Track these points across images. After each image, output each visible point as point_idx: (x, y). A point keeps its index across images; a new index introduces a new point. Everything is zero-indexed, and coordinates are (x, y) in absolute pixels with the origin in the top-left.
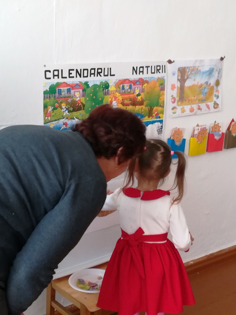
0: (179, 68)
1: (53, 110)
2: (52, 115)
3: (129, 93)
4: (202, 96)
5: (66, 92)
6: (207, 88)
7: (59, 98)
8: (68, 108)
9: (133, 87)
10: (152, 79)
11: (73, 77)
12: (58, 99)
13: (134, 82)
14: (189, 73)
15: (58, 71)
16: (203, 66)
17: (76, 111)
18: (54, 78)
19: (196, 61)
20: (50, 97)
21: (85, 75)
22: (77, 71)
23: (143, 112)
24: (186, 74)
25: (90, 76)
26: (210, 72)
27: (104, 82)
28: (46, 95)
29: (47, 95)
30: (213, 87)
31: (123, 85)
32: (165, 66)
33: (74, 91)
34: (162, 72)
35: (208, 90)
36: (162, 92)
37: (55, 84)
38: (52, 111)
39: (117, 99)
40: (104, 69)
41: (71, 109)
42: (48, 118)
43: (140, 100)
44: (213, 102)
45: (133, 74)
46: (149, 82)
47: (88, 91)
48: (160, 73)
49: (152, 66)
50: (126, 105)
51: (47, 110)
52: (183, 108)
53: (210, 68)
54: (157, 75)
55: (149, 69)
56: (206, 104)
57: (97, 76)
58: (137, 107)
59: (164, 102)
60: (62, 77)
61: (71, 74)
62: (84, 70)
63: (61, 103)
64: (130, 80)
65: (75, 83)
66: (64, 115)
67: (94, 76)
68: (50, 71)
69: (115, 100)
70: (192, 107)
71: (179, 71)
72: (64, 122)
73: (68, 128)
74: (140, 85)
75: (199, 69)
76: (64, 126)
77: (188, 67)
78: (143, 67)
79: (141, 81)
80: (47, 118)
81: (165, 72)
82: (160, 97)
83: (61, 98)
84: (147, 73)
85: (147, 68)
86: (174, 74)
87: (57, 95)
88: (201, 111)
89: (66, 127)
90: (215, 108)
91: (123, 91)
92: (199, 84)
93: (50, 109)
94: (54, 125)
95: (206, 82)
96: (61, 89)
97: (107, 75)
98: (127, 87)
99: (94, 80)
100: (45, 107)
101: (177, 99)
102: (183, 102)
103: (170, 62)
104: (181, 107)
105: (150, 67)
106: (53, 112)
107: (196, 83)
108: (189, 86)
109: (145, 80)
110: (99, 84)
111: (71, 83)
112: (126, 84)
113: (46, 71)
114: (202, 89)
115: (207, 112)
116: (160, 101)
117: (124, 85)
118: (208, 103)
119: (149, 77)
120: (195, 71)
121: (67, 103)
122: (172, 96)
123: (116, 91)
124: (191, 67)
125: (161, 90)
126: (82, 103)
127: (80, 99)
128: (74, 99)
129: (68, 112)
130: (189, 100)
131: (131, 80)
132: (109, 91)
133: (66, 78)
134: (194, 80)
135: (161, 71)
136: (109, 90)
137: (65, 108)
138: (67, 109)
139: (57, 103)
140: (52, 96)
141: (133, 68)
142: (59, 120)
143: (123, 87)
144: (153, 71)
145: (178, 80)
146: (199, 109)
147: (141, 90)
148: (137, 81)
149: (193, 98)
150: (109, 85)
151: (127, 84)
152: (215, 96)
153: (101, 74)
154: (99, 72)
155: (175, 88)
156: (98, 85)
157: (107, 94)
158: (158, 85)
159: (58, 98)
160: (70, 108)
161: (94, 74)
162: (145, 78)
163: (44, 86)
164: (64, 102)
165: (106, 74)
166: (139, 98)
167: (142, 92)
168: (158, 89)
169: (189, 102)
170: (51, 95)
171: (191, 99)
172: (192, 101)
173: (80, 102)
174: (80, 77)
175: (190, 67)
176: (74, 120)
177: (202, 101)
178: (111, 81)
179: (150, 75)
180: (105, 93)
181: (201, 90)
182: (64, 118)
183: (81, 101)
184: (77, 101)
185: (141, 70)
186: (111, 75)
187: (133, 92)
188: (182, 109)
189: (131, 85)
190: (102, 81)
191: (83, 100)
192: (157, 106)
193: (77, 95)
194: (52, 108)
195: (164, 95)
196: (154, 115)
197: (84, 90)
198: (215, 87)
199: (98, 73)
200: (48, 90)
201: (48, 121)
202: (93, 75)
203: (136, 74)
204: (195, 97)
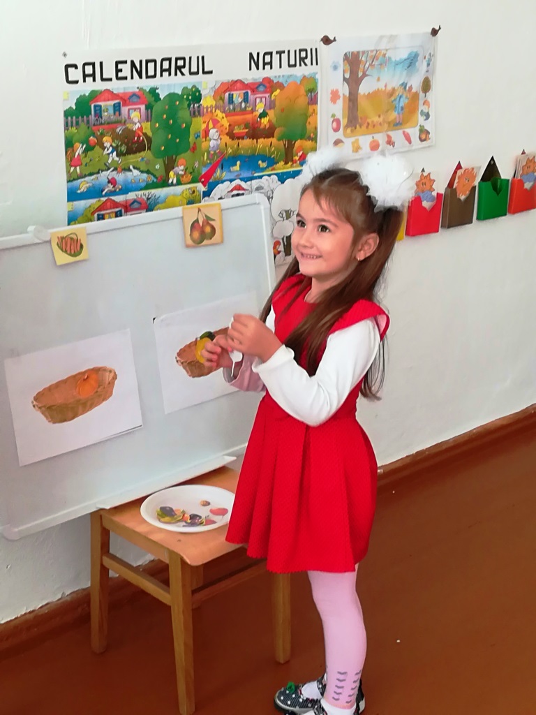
0: (346, 54)
1: (86, 151)
2: (84, 164)
3: (244, 112)
4: (393, 115)
5: (111, 111)
6: (404, 96)
7: (97, 125)
8: (117, 146)
9: (251, 97)
10: (290, 80)
11: (125, 78)
12: (94, 128)
13: (252, 87)
14: (367, 65)
15: (93, 64)
16: (395, 48)
17: (135, 152)
18: (84, 81)
19: (381, 37)
20: (77, 124)
21: (151, 73)
22: (133, 63)
23: (273, 153)
24: (361, 67)
25: (161, 75)
26: (412, 61)
27: (190, 87)
28: (69, 118)
29: (72, 118)
30: (416, 96)
31: (229, 95)
32: (316, 49)
33: (129, 110)
34: (312, 64)
35: (407, 101)
36: (311, 108)
37: (87, 94)
38: (83, 153)
39: (219, 125)
40: (190, 58)
41: (124, 148)
42: (75, 169)
43: (267, 127)
44: (418, 128)
45: (250, 69)
46: (285, 85)
47: (157, 107)
48: (306, 65)
49: (289, 51)
50: (238, 138)
51: (74, 152)
52: (357, 141)
53: (410, 54)
54: (300, 71)
55: (285, 56)
56: (404, 133)
57: (176, 74)
58: (260, 141)
59: (316, 128)
60: (102, 79)
61: (121, 70)
62: (147, 62)
63: (102, 135)
64: (244, 83)
65: (131, 90)
66: (110, 161)
67: (170, 74)
68: (76, 67)
69: (214, 127)
70: (375, 138)
71: (346, 61)
72: (110, 178)
73: (118, 190)
74: (265, 92)
75: (387, 56)
76: (111, 186)
77: (364, 52)
78: (271, 54)
79: (267, 85)
80: (72, 169)
81: (317, 64)
82: (309, 120)
83: (101, 124)
84: (280, 67)
85: (279, 55)
86: (335, 68)
87: (92, 117)
88: (394, 146)
89: (113, 189)
90: (421, 140)
91: (231, 107)
92: (389, 88)
93: (79, 150)
94: (88, 185)
95: (403, 84)
96: (100, 106)
97: (197, 73)
98: (238, 97)
99: (169, 85)
100: (69, 145)
101: (344, 122)
102: (356, 128)
103: (326, 41)
104: (353, 139)
105: (286, 52)
106: (86, 156)
107: (381, 86)
108: (366, 94)
109: (275, 81)
110: (180, 93)
111: (121, 91)
112: (236, 90)
113: (67, 67)
114: (395, 100)
115: (406, 149)
116: (308, 127)
117: (233, 95)
118: (408, 131)
119: (283, 76)
120: (380, 59)
121: (115, 137)
122: (333, 116)
123: (217, 107)
124: (372, 51)
125: (309, 104)
126: (145, 134)
127: (141, 126)
128: (129, 126)
129: (117, 155)
130: (368, 124)
131: (246, 82)
132: (202, 108)
133: (111, 80)
134: (379, 79)
135: (308, 61)
136: (201, 105)
137: (111, 146)
138: (115, 149)
139: (94, 136)
140: (83, 121)
141: (251, 55)
142: (98, 173)
143: (231, 97)
144: (292, 62)
145: (345, 79)
146: (390, 142)
147: (268, 104)
148: (260, 84)
149: (376, 119)
150: (200, 95)
151: (238, 92)
152: (422, 113)
153: (183, 70)
154: (178, 66)
155: (339, 97)
156: (178, 95)
157: (197, 113)
158: (303, 91)
159: (94, 125)
160: (121, 145)
161: (169, 70)
162: (276, 77)
163: (64, 100)
164: (108, 133)
165: (194, 69)
166: (265, 121)
167: (270, 109)
168: (303, 101)
169: (367, 127)
170: (80, 117)
171: (373, 122)
172: (374, 126)
173: (143, 133)
174: (141, 77)
175: (368, 52)
176: (129, 174)
177: (397, 125)
178: (206, 85)
179: (286, 70)
180: (192, 112)
181: (392, 102)
182: (109, 169)
183: (144, 131)
184: (135, 132)
185: (268, 59)
186: (204, 72)
187: (252, 109)
188: (353, 143)
189: (247, 93)
190: (185, 86)
191: (147, 128)
192: (302, 138)
193: (136, 117)
194: (82, 147)
195: (317, 114)
196: (297, 158)
197: (149, 107)
198: (422, 94)
199: (178, 68)
200: (74, 108)
201: (76, 177)
202: (167, 73)
203: (258, 68)
204: (379, 116)
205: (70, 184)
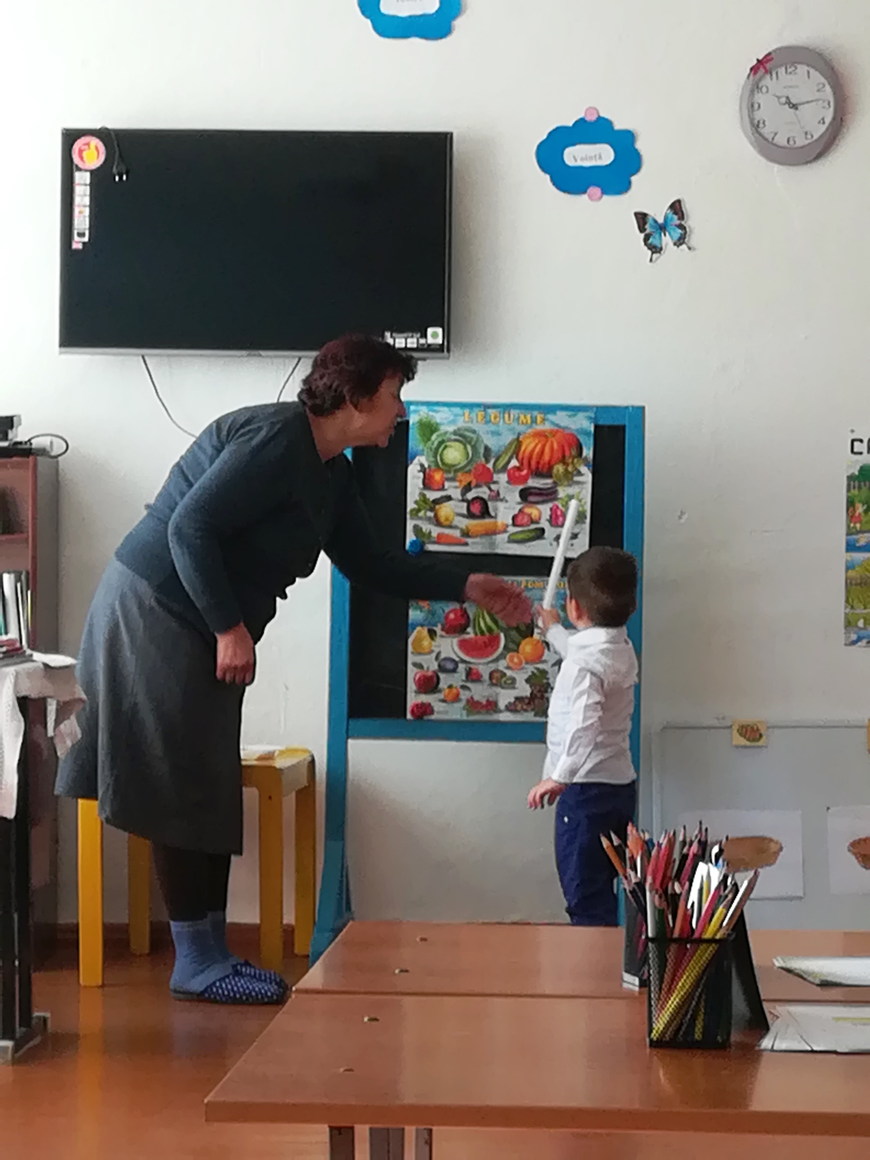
18: (868, 453)
20: (860, 488)
29: (854, 483)
38: (863, 512)
42: (855, 525)
51: (854, 511)
68: (861, 441)
80: (852, 524)
93: (860, 509)
113: (853, 441)
140: (865, 485)
163: (847, 467)
170: (863, 483)
194: (863, 507)
200: (857, 474)
201: (855, 532)
205: (850, 537)
